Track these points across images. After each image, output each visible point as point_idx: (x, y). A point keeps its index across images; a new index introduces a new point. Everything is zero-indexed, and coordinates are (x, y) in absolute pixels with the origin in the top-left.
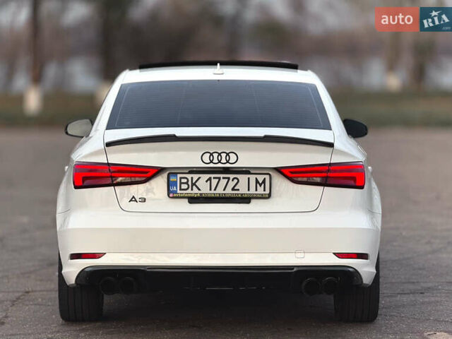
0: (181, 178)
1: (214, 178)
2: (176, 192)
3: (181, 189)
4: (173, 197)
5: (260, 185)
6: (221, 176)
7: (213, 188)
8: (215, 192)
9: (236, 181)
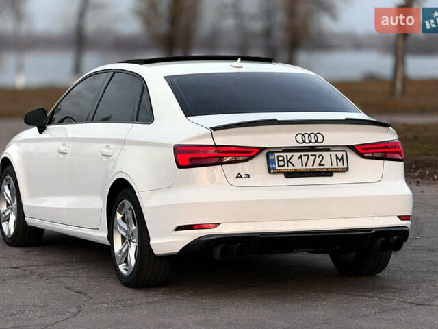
0: (278, 156)
1: (304, 155)
2: (275, 169)
3: (279, 166)
4: (274, 173)
5: (340, 161)
6: (310, 153)
7: (304, 164)
8: (306, 167)
9: (321, 157)
